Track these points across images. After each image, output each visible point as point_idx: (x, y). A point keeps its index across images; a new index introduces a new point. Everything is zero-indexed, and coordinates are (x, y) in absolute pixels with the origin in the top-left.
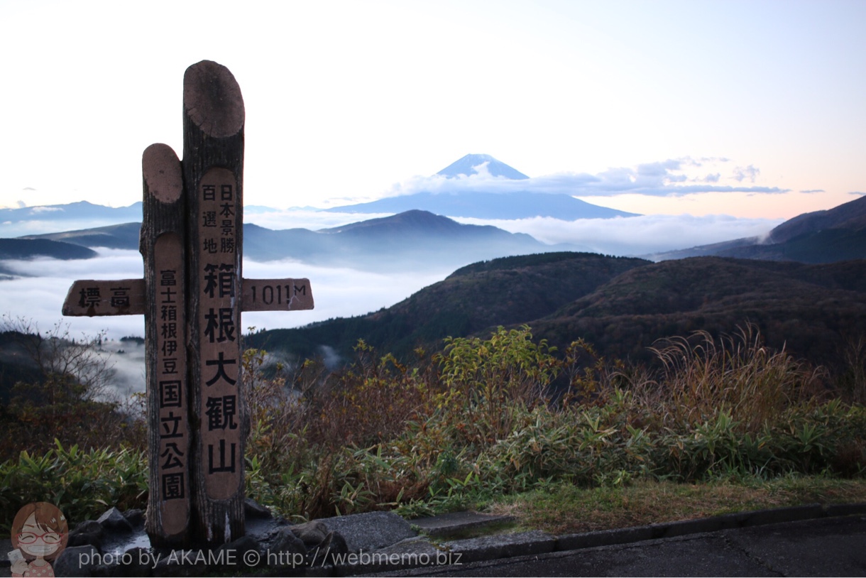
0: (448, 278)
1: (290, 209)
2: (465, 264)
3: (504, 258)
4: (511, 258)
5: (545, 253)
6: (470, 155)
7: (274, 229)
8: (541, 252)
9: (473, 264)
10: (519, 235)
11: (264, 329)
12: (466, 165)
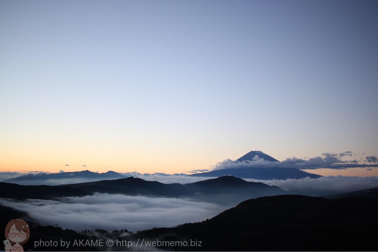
0: (237, 206)
1: (174, 175)
2: (245, 200)
3: (262, 197)
4: (265, 197)
5: (280, 195)
6: (252, 151)
7: (166, 184)
8: (278, 195)
9: (248, 200)
10: (273, 186)
11: (156, 228)
12: (250, 156)
